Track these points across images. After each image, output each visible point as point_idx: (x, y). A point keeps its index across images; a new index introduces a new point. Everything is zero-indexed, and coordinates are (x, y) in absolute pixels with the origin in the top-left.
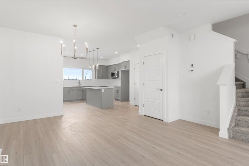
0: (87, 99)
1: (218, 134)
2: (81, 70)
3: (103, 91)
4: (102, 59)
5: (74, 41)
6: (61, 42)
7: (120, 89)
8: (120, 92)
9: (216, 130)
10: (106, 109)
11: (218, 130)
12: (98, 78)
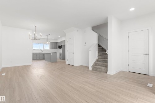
0: (45, 59)
1: (88, 68)
2: (43, 44)
3: (51, 54)
4: (53, 39)
5: (35, 33)
6: (29, 33)
7: (62, 54)
8: (62, 55)
9: (88, 67)
10: (53, 62)
11: (89, 67)
12: (52, 48)
